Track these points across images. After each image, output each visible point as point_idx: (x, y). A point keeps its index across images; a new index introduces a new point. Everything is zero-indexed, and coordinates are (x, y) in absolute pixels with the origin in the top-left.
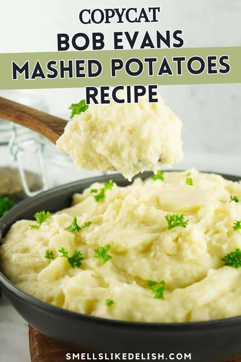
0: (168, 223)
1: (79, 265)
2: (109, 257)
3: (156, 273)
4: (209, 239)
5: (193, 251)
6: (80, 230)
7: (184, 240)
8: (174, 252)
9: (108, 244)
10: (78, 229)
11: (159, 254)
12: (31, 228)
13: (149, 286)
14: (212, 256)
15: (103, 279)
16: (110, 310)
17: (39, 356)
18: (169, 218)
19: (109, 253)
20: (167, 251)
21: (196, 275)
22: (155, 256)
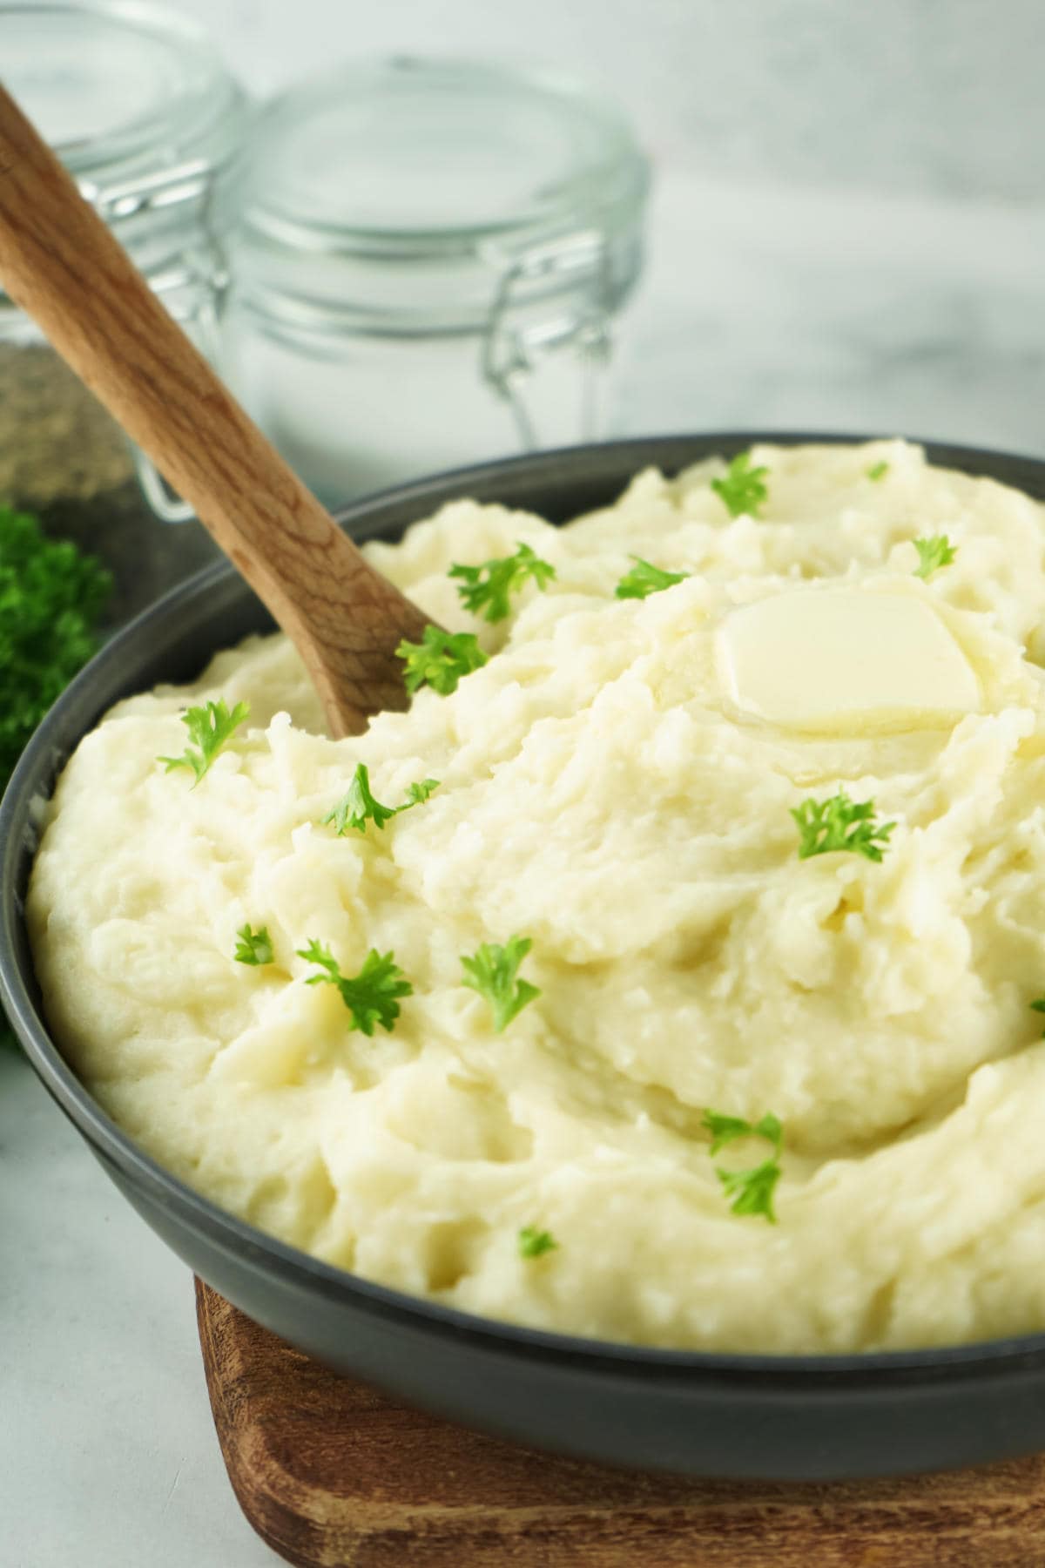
0: (805, 835)
1: (390, 1017)
2: (526, 990)
3: (741, 1075)
4: (981, 896)
5: (912, 979)
6: (385, 821)
7: (872, 928)
8: (825, 976)
9: (522, 938)
10: (379, 815)
11: (755, 984)
12: (168, 770)
13: (708, 1134)
14: (993, 983)
15: (502, 1099)
16: (538, 1283)
17: (240, 1381)
18: (810, 818)
19: (527, 971)
20: (795, 977)
21: (917, 1084)
22: (737, 991)
